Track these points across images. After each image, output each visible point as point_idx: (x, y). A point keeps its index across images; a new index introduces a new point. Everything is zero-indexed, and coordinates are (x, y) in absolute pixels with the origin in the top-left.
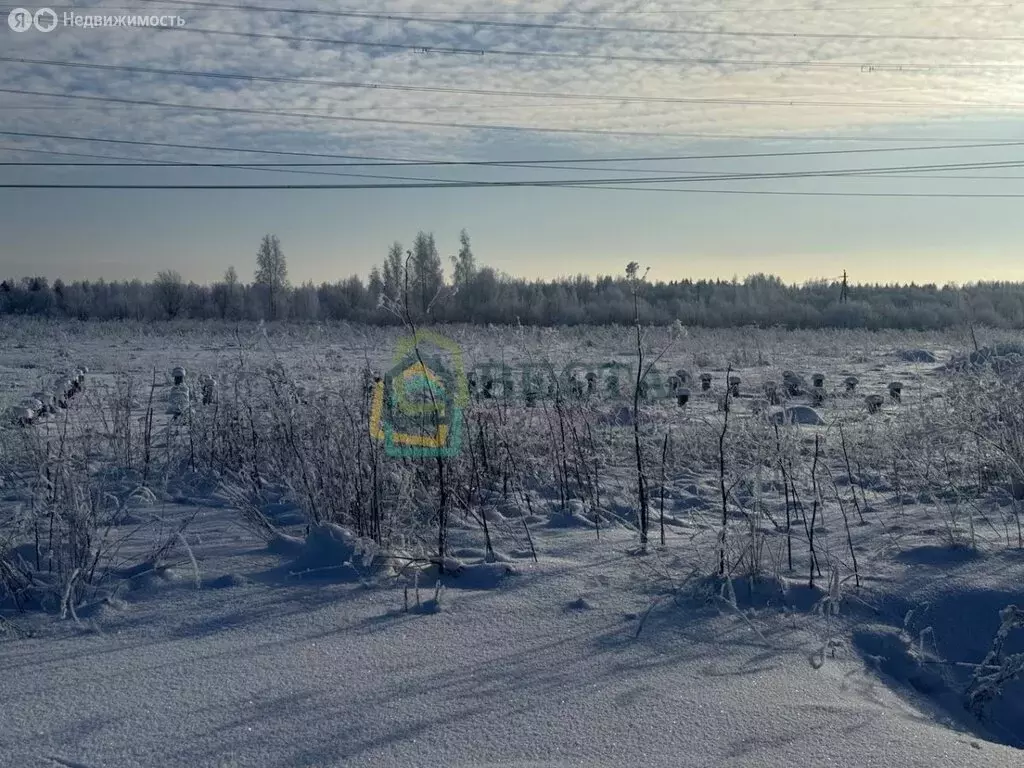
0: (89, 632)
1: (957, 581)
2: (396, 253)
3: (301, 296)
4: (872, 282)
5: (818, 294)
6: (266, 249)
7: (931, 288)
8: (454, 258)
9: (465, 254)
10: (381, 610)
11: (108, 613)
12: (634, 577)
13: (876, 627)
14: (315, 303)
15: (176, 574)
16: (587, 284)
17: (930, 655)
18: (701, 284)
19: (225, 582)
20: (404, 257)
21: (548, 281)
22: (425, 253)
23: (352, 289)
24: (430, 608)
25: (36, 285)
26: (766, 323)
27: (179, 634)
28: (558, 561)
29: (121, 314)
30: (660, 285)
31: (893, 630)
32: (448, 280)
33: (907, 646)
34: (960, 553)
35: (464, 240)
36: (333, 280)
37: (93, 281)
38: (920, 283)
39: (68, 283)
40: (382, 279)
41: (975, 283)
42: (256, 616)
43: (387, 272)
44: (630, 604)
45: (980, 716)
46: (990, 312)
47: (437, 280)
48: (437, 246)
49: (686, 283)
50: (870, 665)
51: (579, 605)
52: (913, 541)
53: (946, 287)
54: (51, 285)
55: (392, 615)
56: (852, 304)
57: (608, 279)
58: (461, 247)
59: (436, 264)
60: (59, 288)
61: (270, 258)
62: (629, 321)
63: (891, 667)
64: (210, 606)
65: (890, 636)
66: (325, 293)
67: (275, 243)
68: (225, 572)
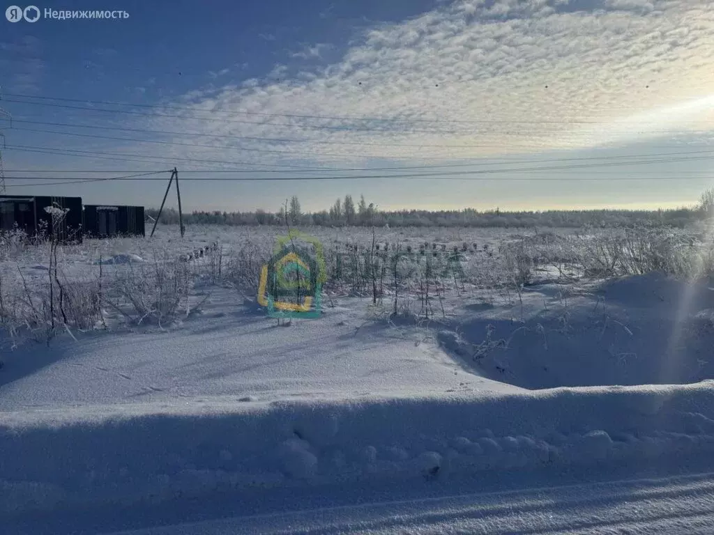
0: (166, 332)
1: (482, 316)
2: (338, 202)
3: (307, 217)
4: (510, 211)
5: (489, 215)
6: (293, 201)
7: (531, 213)
8: (358, 204)
9: (362, 202)
10: (270, 325)
11: (174, 326)
12: (367, 314)
13: (446, 332)
14: (311, 220)
15: (205, 312)
16: (407, 213)
17: (464, 342)
18: (448, 212)
19: (220, 315)
20: (341, 204)
21: (393, 211)
22: (348, 203)
23: (323, 215)
24: (288, 325)
25: (217, 214)
26: (466, 226)
27: (195, 333)
28: (343, 309)
29: (244, 223)
30: (433, 213)
31: (452, 333)
32: (357, 211)
33: (455, 338)
34: (487, 306)
35: (362, 197)
36: (317, 211)
37: (236, 212)
38: (527, 211)
39: (228, 213)
40: (334, 211)
41: (547, 210)
42: (224, 327)
43: (335, 210)
44: (358, 324)
45: (479, 364)
46: (550, 221)
47: (353, 210)
48: (353, 200)
49: (442, 211)
50: (441, 345)
51: (341, 324)
52: (471, 302)
53: (537, 213)
54: (222, 214)
55: (274, 327)
56: (500, 218)
57: (415, 211)
58: (361, 199)
59: (352, 205)
60: (225, 215)
61: (295, 204)
62: (419, 225)
63: (448, 346)
64: (211, 323)
65: (451, 335)
66: (315, 216)
67: (296, 199)
68: (220, 312)
